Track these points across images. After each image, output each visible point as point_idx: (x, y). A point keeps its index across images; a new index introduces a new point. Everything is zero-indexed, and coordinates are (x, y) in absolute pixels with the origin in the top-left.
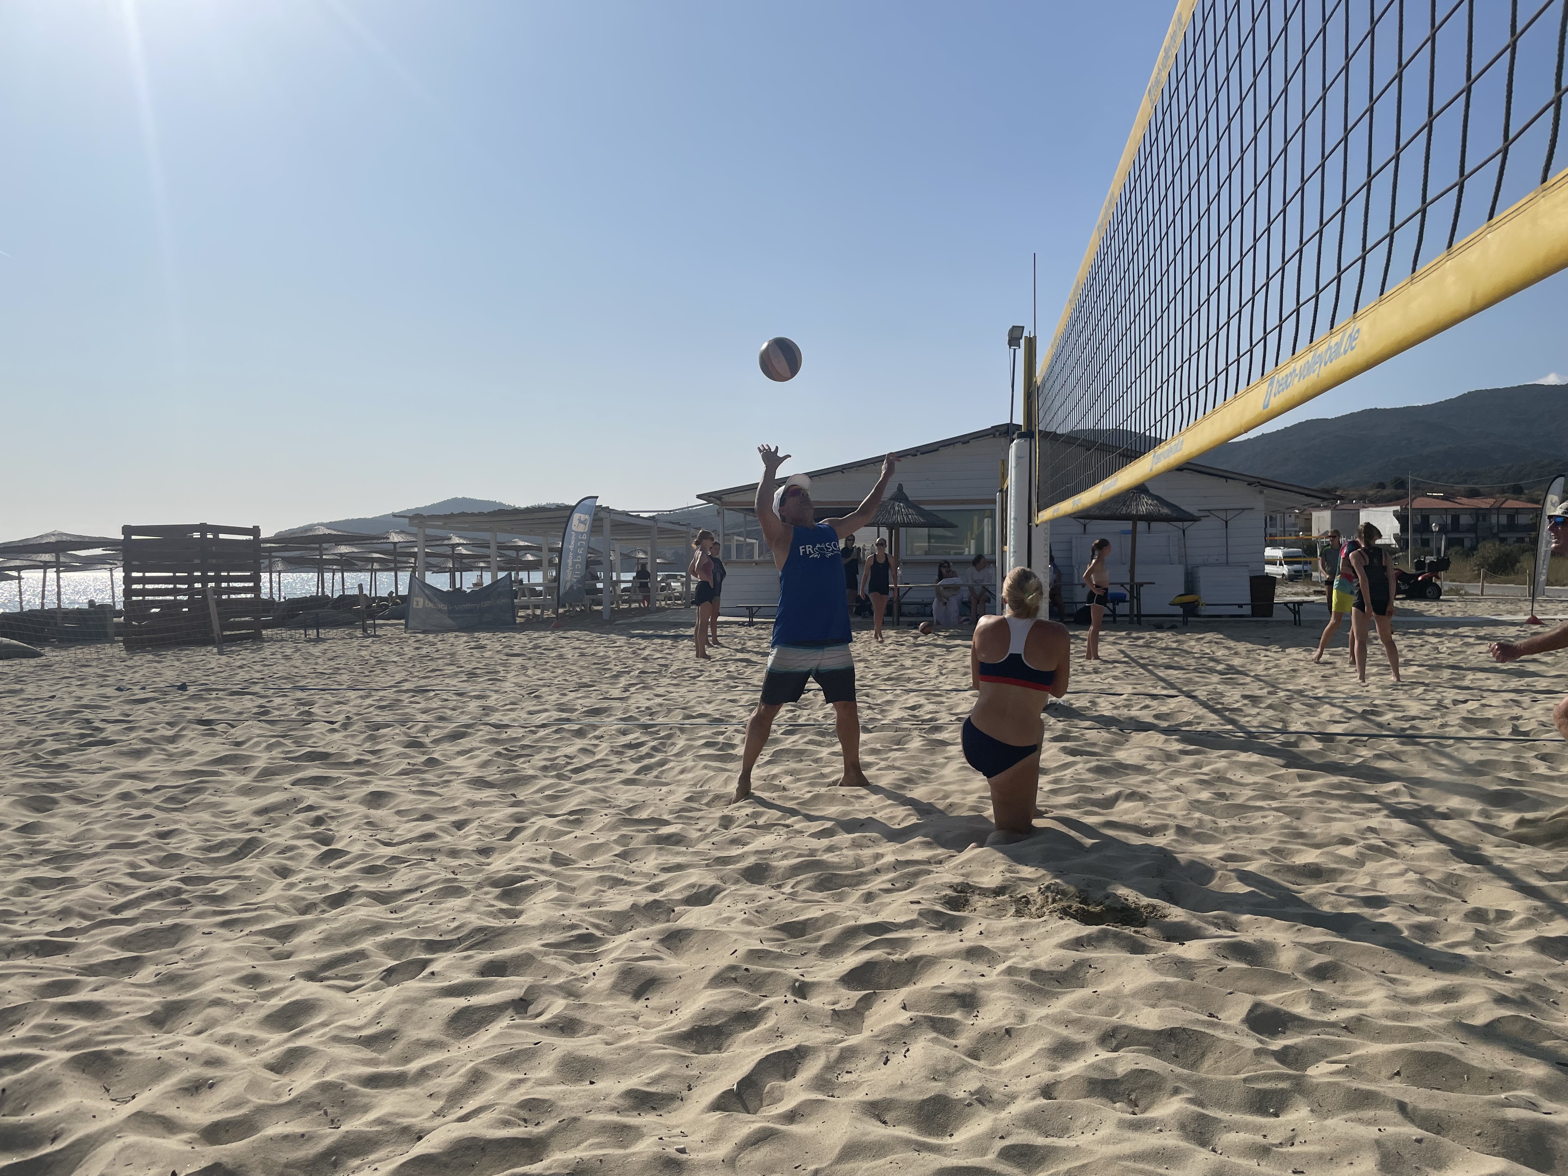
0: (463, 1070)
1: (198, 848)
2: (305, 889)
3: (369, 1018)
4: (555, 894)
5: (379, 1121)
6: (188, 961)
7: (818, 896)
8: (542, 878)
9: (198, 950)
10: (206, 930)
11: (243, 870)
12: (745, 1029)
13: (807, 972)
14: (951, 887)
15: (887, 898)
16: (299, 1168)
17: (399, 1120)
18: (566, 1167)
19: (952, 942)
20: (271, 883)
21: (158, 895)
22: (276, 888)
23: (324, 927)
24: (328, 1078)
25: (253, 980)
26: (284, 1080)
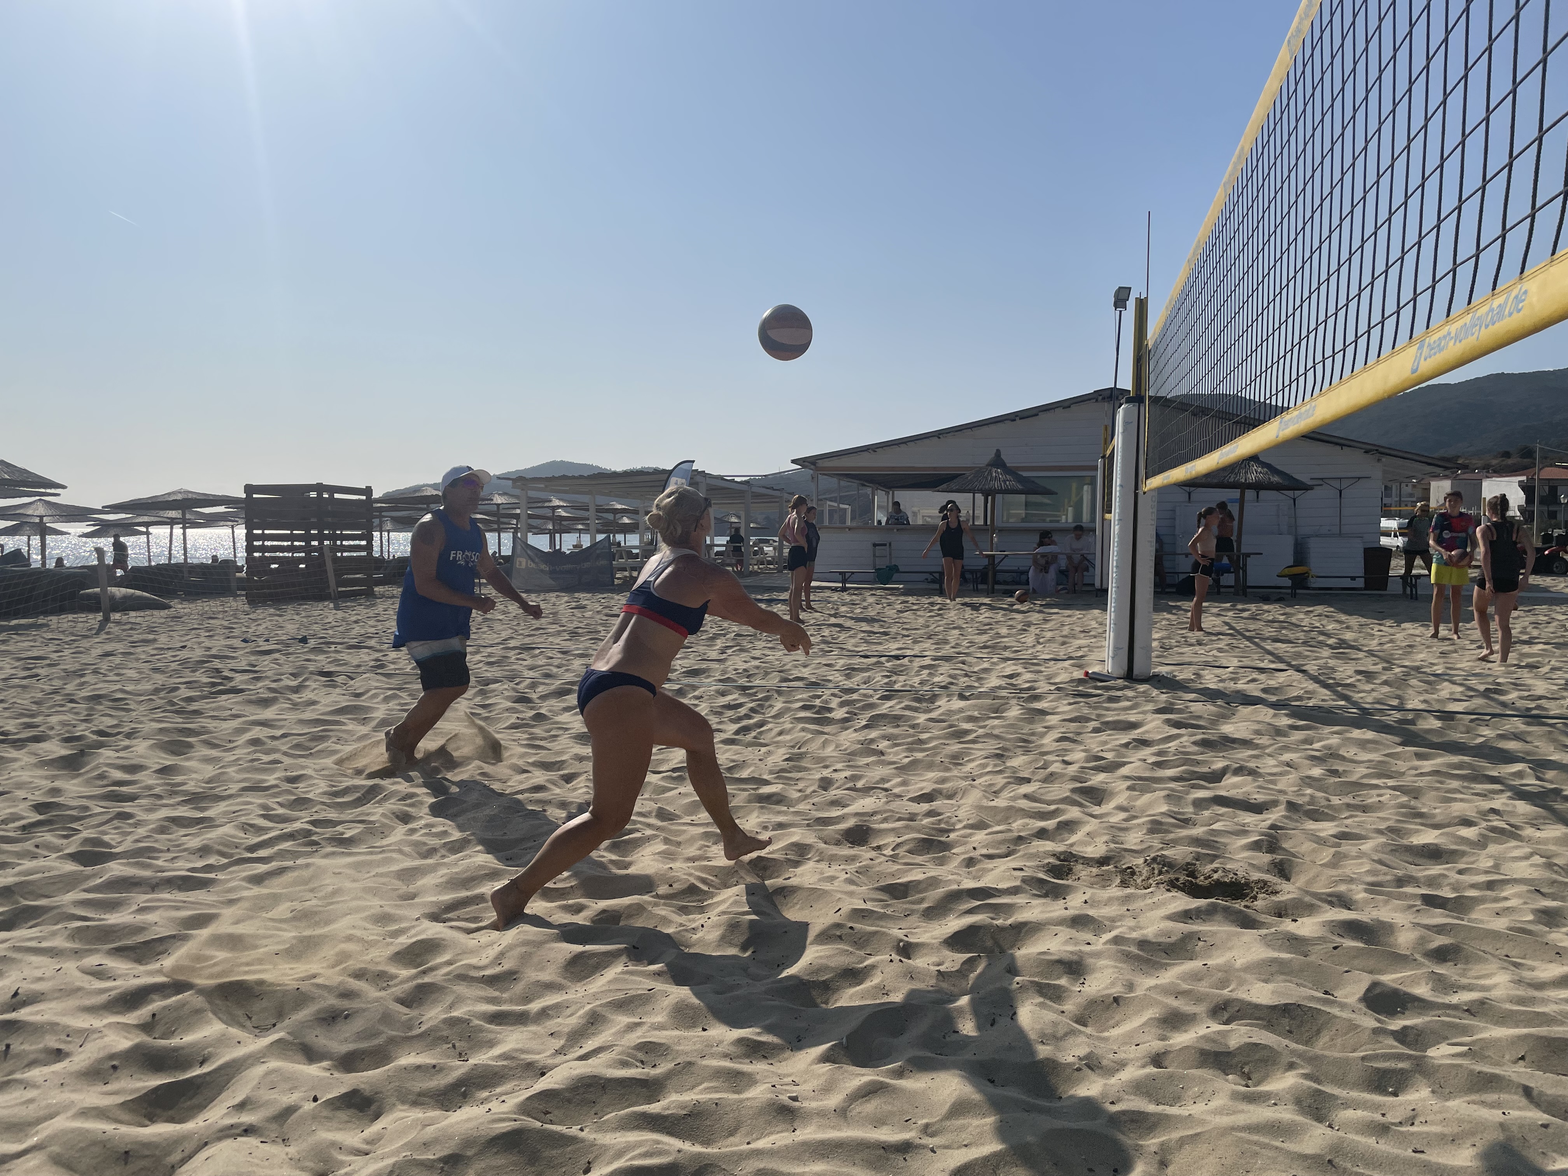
0: (581, 1012)
1: (325, 793)
2: (426, 834)
3: (491, 958)
4: (663, 847)
5: (504, 1056)
6: (320, 899)
7: (919, 859)
8: (649, 832)
9: (330, 889)
10: (337, 871)
11: (368, 814)
12: (851, 986)
13: (912, 933)
14: (1054, 855)
15: (989, 864)
16: (431, 1097)
17: (523, 1056)
18: (684, 1108)
19: (1056, 909)
20: (394, 828)
21: (291, 836)
22: (399, 832)
23: (444, 871)
24: (455, 1014)
25: (383, 919)
26: (413, 1013)
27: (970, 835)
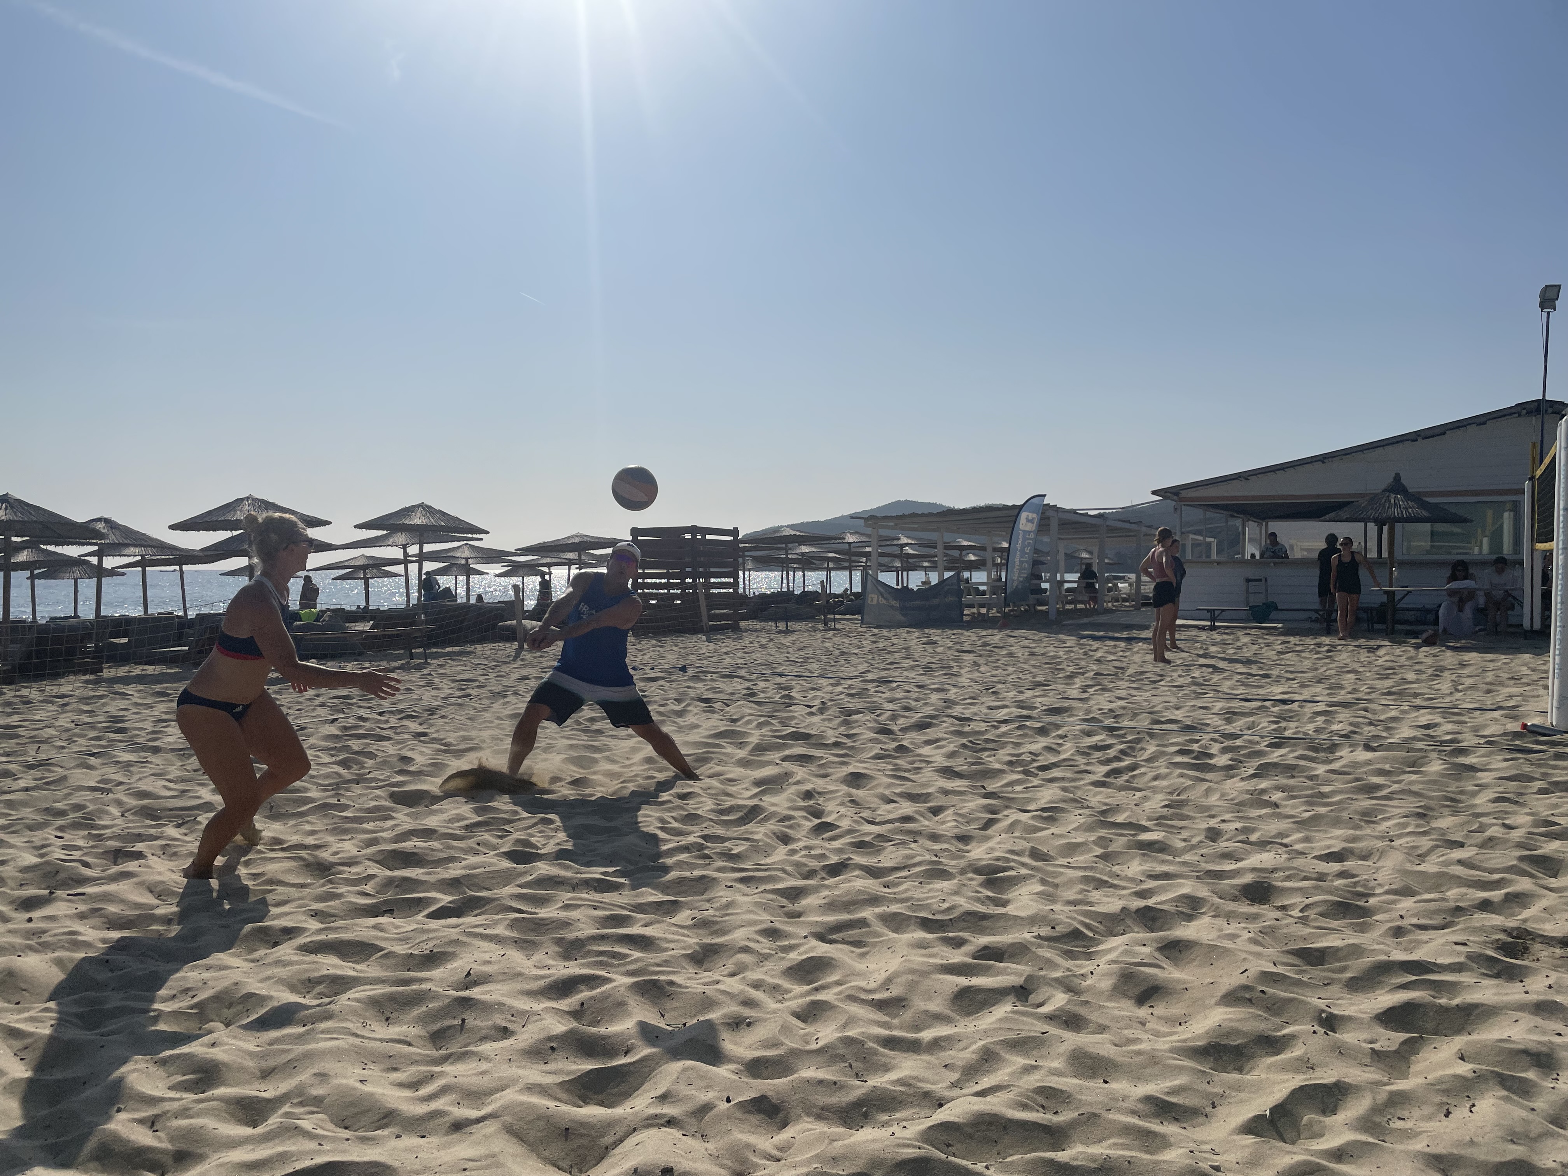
0: (974, 1047)
1: (712, 811)
2: (805, 856)
3: (879, 983)
4: (1040, 888)
5: (901, 1082)
6: (717, 909)
7: (1334, 924)
8: (1024, 871)
9: (724, 900)
10: (729, 884)
11: (751, 833)
12: (1268, 1054)
13: (1335, 1004)
14: (1505, 931)
15: (1424, 936)
16: (834, 1113)
17: (919, 1084)
18: (1095, 1161)
19: (1513, 993)
20: (775, 848)
21: (686, 849)
22: (780, 854)
23: (826, 893)
24: (849, 1033)
25: (772, 933)
26: (810, 1029)
27: (1393, 902)
